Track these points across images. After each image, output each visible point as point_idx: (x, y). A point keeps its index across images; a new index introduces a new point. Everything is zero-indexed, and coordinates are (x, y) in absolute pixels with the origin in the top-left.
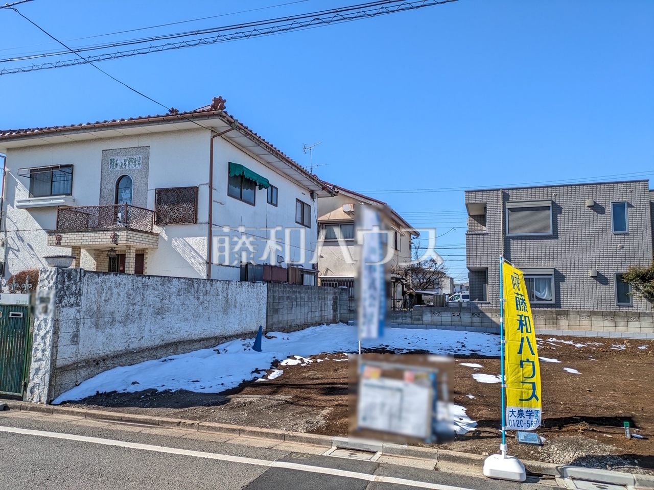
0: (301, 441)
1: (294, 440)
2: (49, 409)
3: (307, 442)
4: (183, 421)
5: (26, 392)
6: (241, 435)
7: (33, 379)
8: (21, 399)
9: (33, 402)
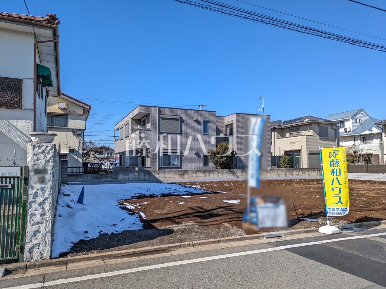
0: (250, 239)
1: (247, 240)
2: (62, 261)
3: (253, 239)
4: (182, 244)
5: (23, 254)
6: (220, 243)
7: (31, 241)
8: (16, 261)
9: (33, 261)
